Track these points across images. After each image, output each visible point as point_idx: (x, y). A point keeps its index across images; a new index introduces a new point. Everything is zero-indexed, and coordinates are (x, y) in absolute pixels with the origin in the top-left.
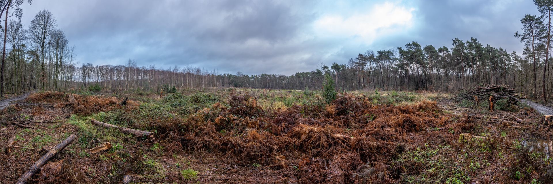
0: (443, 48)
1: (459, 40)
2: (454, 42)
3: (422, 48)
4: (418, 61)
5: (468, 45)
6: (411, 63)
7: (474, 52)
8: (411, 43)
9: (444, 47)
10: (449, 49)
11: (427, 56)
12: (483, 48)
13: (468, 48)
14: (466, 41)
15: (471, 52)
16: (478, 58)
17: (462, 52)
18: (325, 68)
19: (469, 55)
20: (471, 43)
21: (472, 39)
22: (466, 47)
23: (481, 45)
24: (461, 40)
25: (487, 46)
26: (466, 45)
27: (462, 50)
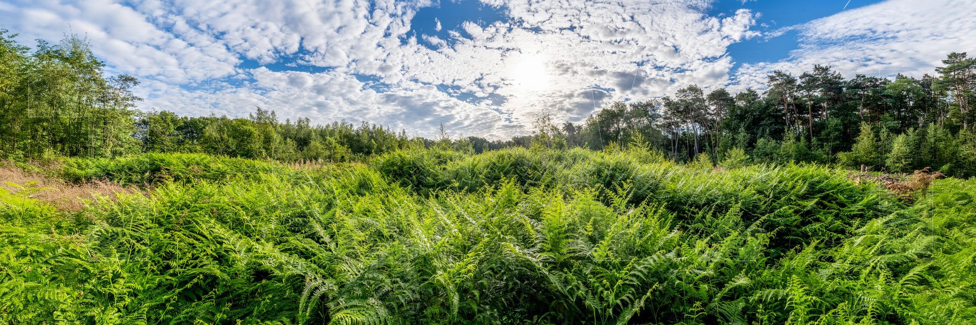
0: (746, 92)
1: (784, 75)
2: (772, 79)
3: (705, 97)
4: (695, 117)
5: (803, 80)
6: (685, 122)
7: (817, 93)
8: (686, 88)
9: (749, 90)
10: (760, 93)
11: (713, 108)
12: (845, 82)
13: (803, 88)
14: (802, 74)
15: (811, 93)
16: (828, 104)
17: (787, 95)
18: (554, 129)
19: (806, 101)
20: (811, 76)
21: (817, 68)
22: (799, 86)
23: (839, 78)
24: (788, 74)
25: (855, 78)
26: (799, 82)
27: (788, 92)
